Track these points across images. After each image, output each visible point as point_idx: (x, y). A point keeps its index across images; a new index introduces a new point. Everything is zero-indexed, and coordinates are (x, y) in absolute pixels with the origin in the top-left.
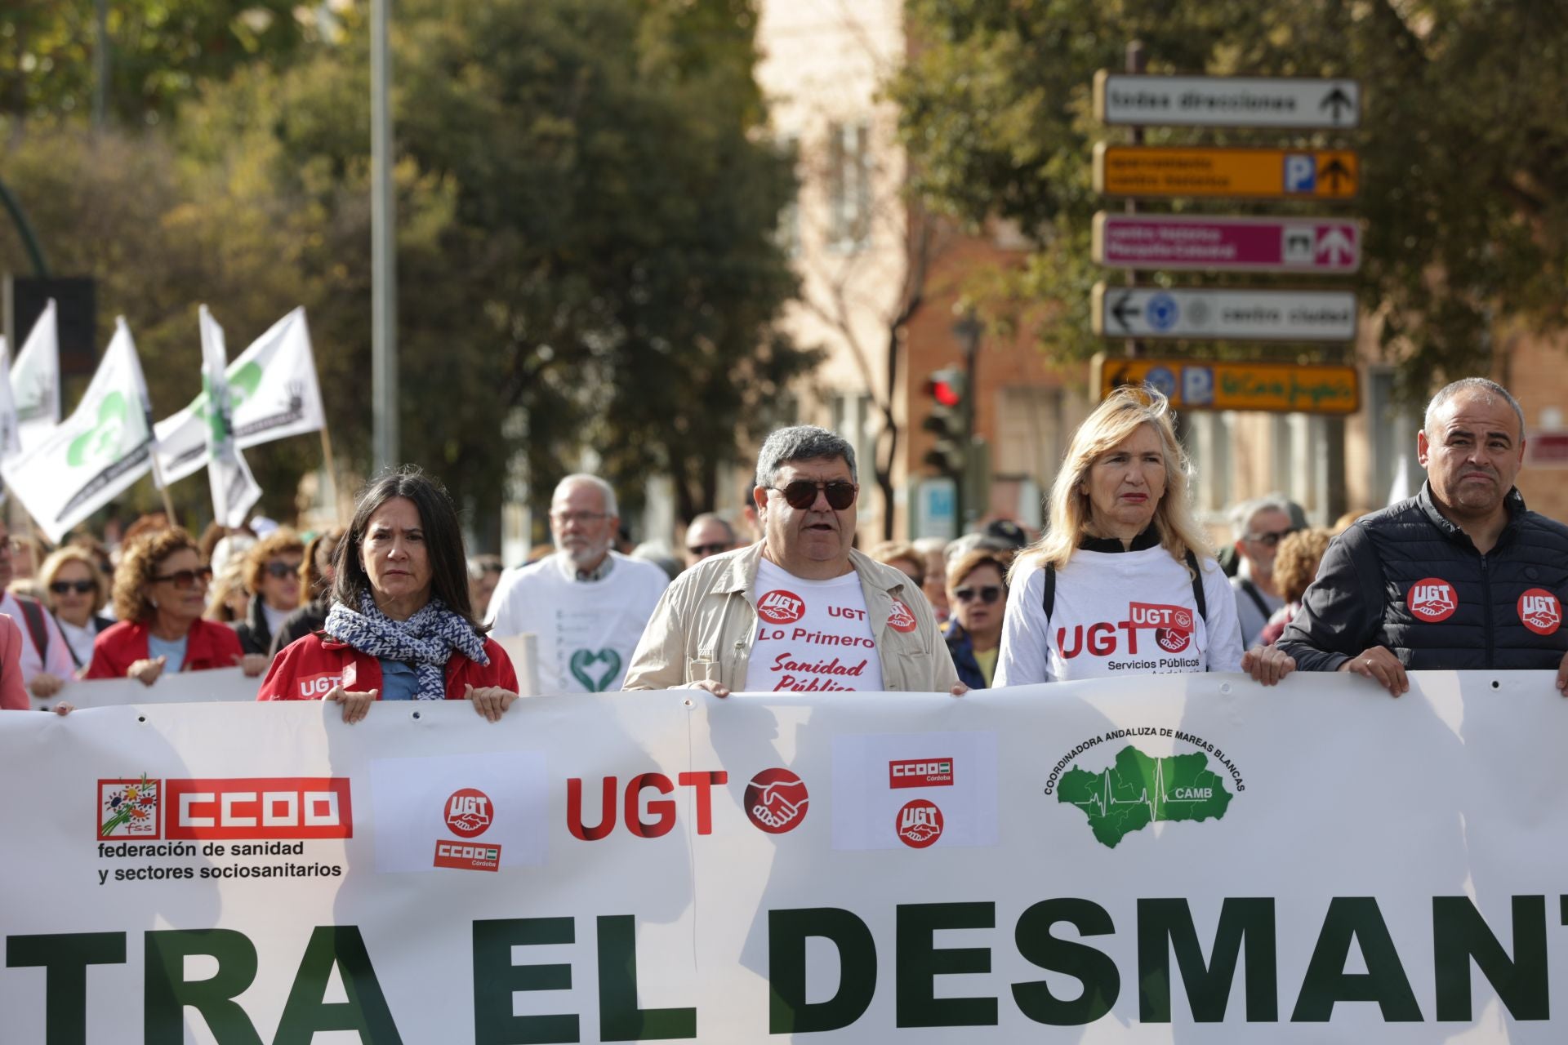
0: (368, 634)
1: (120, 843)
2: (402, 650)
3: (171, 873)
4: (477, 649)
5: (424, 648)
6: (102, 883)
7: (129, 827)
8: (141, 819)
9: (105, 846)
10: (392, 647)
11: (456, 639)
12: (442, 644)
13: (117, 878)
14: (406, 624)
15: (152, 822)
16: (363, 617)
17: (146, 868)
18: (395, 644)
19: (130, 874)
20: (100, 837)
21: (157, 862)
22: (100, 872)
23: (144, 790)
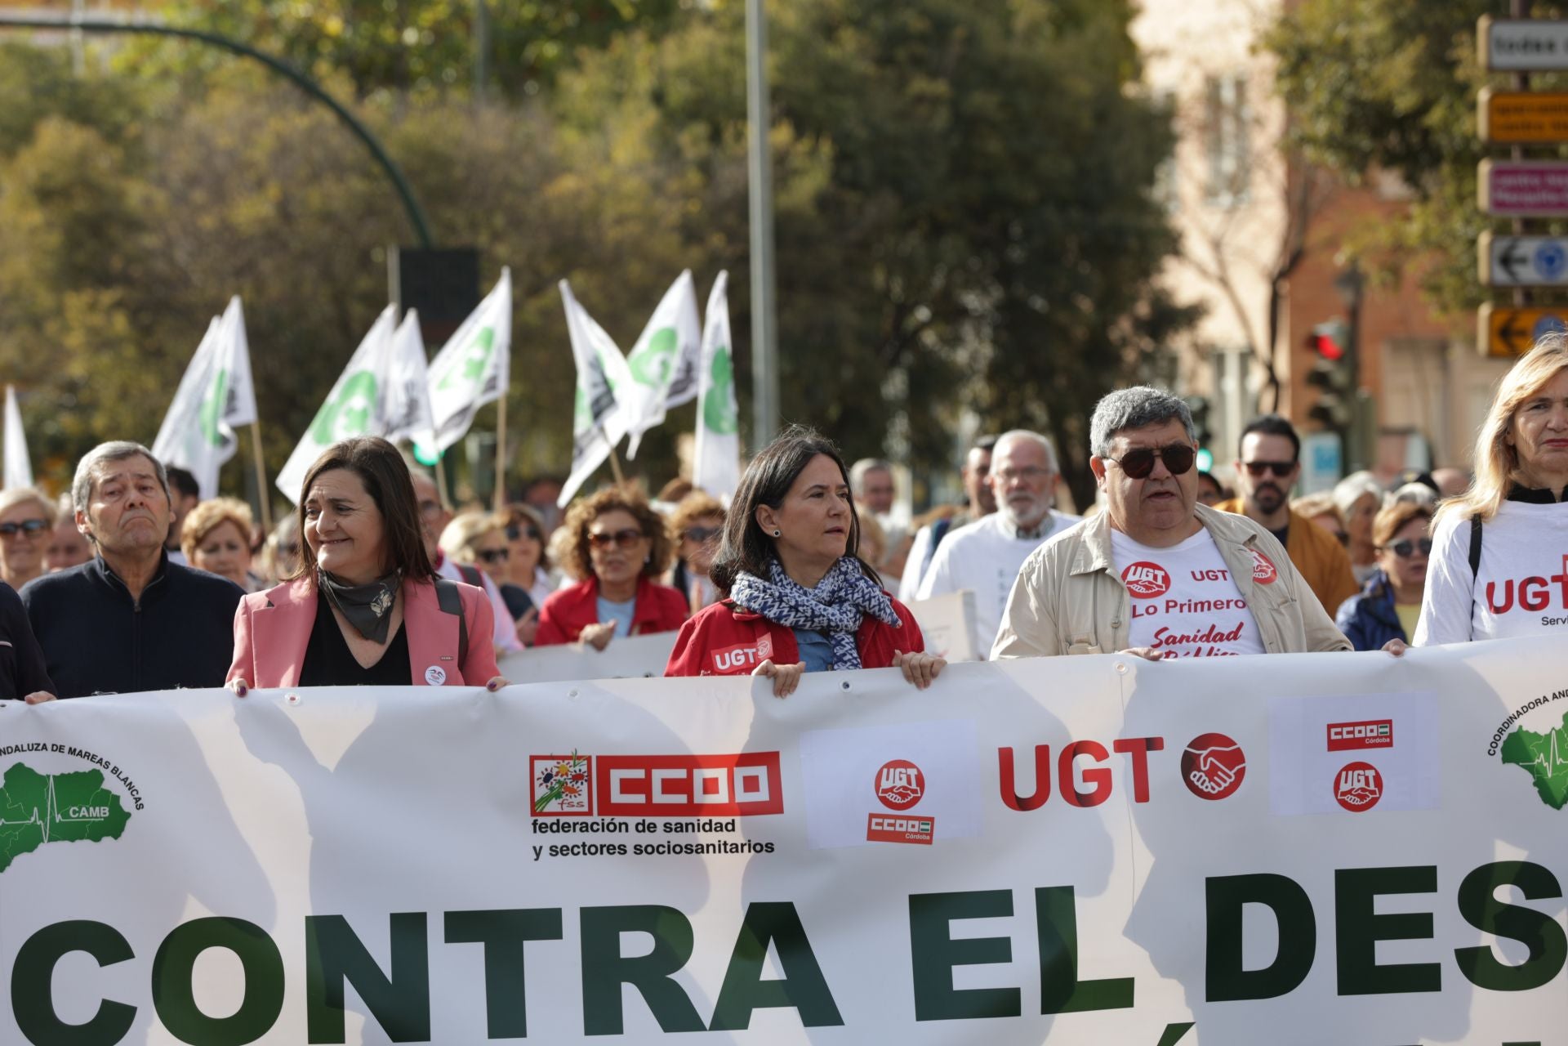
0: (780, 604)
1: (554, 819)
2: (816, 620)
3: (605, 849)
4: (888, 611)
5: (838, 616)
6: (536, 860)
7: (562, 804)
8: (573, 795)
9: (539, 822)
10: (806, 617)
11: (867, 603)
12: (854, 610)
13: (551, 854)
14: (816, 591)
15: (584, 798)
16: (774, 587)
17: (580, 844)
18: (809, 614)
19: (564, 850)
20: (534, 813)
21: (590, 838)
22: (535, 848)
23: (575, 766)
